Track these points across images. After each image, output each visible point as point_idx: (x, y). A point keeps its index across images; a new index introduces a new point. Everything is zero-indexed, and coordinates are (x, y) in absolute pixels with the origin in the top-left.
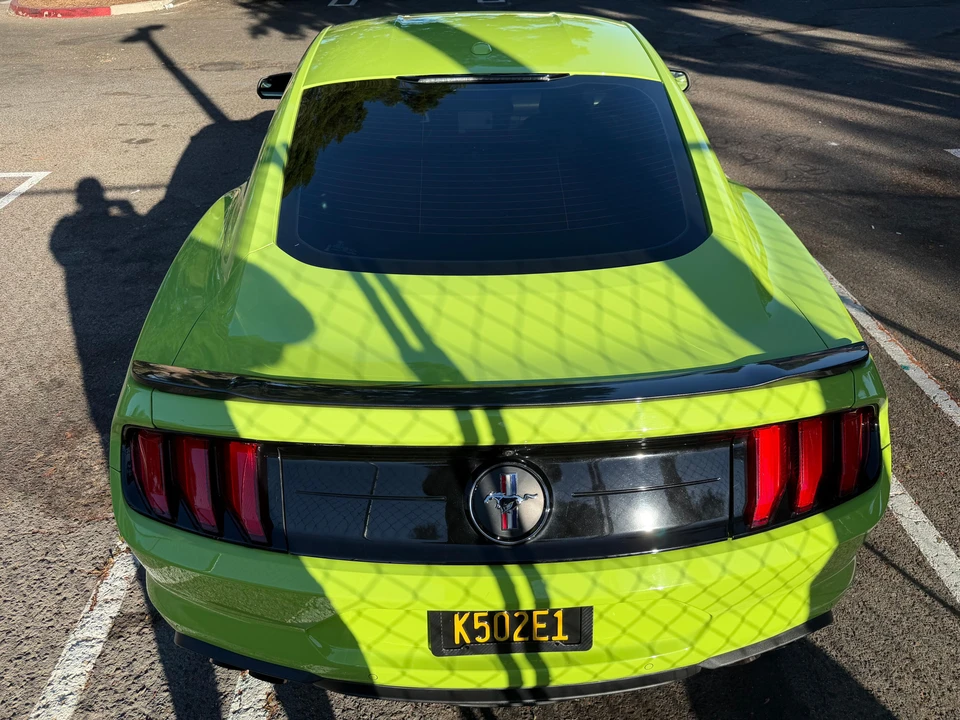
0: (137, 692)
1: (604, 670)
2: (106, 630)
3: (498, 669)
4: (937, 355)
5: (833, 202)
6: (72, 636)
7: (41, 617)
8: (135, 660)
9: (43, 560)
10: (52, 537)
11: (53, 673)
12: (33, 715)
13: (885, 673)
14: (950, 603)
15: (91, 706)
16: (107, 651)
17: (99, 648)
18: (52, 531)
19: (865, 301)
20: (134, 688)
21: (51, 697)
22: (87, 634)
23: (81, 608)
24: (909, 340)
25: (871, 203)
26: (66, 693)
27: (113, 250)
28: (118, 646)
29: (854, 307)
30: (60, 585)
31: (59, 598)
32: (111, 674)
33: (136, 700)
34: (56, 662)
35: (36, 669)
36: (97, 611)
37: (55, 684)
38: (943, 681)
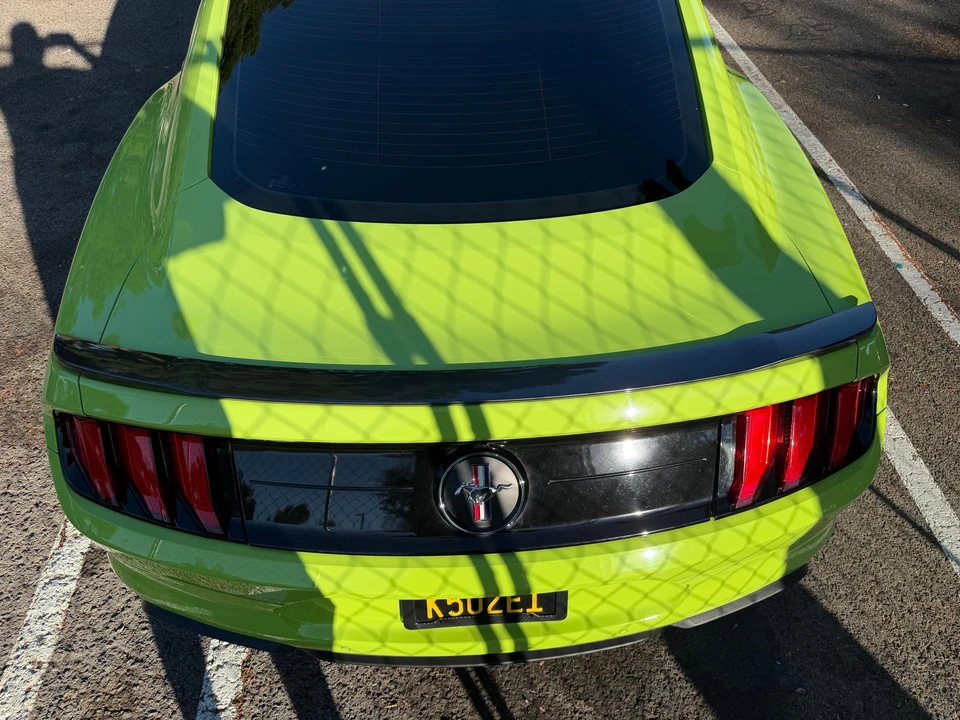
0: (116, 630)
1: (583, 636)
2: (78, 566)
3: (476, 640)
4: (933, 251)
5: (838, 65)
6: (44, 574)
7: (10, 554)
8: (110, 597)
9: (5, 494)
10: (12, 467)
11: (29, 613)
12: (12, 657)
13: (851, 596)
14: (919, 524)
15: (70, 646)
16: (81, 589)
17: (72, 586)
18: (12, 461)
19: (863, 188)
20: (112, 626)
21: (29, 638)
22: (59, 572)
23: (50, 545)
24: (905, 233)
25: (879, 67)
26: (44, 633)
27: (47, 127)
28: (92, 583)
29: (851, 194)
30: (26, 520)
31: (26, 534)
32: (88, 612)
33: (115, 638)
34: (30, 602)
35: (11, 610)
36: (66, 549)
37: (32, 624)
38: (905, 603)
